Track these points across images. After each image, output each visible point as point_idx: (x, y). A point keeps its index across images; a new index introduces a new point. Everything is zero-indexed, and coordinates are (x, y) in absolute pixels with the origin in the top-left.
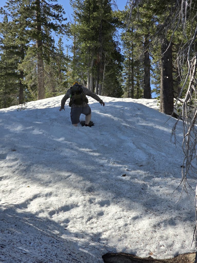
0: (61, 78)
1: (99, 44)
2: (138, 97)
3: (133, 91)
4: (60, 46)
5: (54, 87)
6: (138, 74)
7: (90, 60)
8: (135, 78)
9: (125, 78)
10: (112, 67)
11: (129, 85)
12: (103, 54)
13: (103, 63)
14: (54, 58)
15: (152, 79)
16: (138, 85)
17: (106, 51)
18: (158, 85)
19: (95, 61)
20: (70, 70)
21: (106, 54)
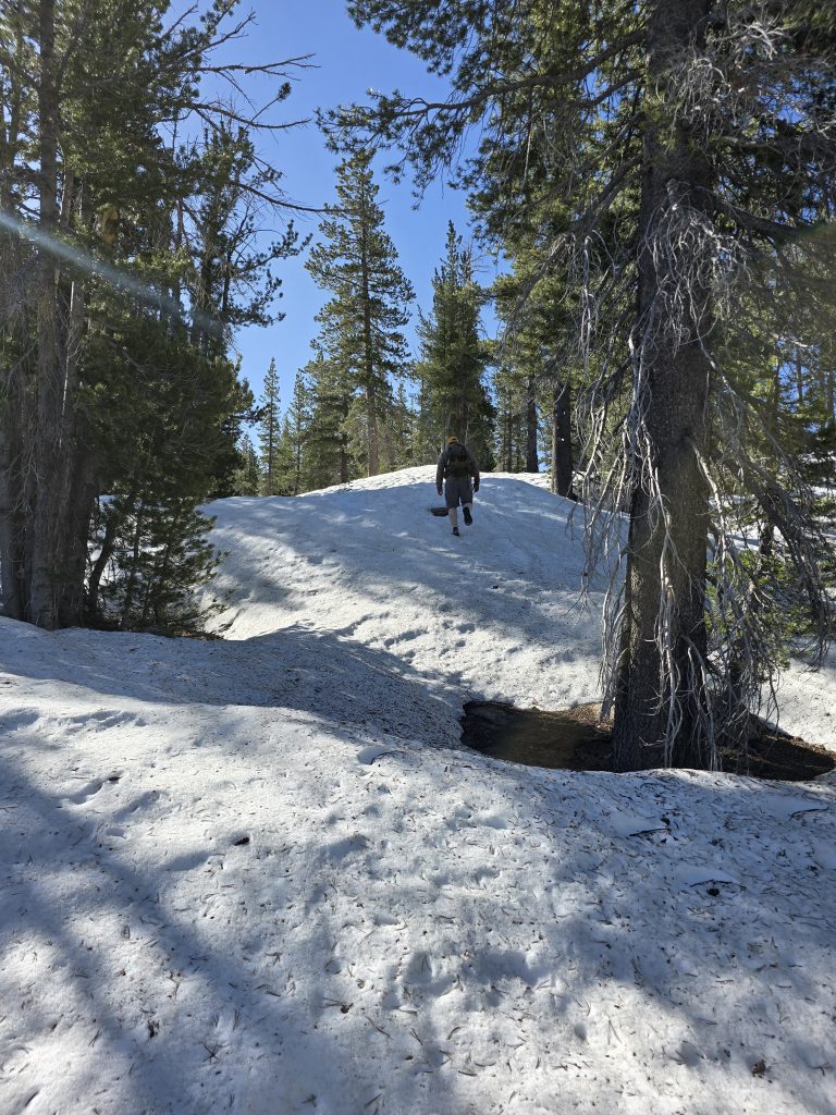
0: (402, 444)
1: (459, 392)
2: (517, 471)
3: (510, 462)
4: (401, 396)
5: (392, 458)
6: (519, 435)
7: (446, 416)
8: (513, 442)
9: (499, 442)
10: (479, 426)
11: (504, 452)
12: (465, 406)
13: (465, 420)
14: (392, 413)
15: (539, 443)
16: (518, 452)
17: (470, 401)
18: (549, 452)
19: (453, 418)
20: (416, 431)
21: (470, 405)
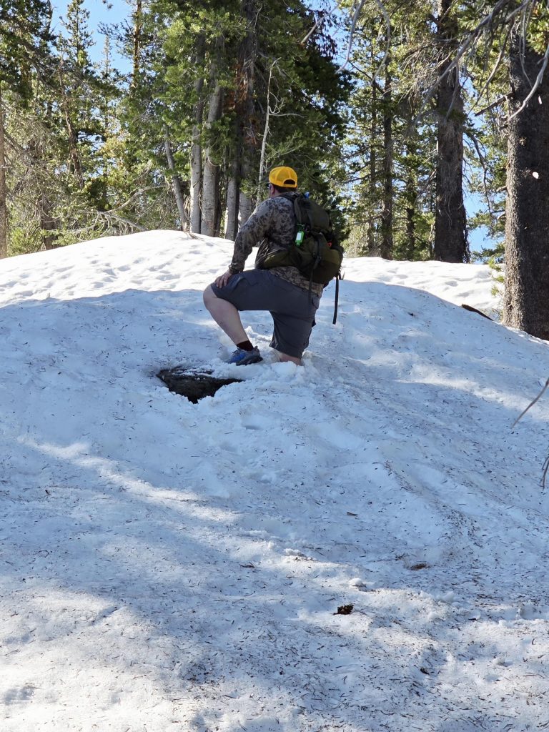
0: (78, 167)
1: (242, 25)
2: (410, 252)
3: (387, 225)
4: (75, 27)
5: (46, 207)
6: (412, 148)
7: (204, 91)
8: (396, 168)
9: (355, 166)
10: (300, 124)
11: (371, 196)
12: (260, 66)
13: (260, 105)
14: (49, 82)
15: (471, 172)
16: (411, 195)
17: (273, 51)
18: (497, 199)
19: (226, 97)
20: (119, 134)
21: (273, 65)
